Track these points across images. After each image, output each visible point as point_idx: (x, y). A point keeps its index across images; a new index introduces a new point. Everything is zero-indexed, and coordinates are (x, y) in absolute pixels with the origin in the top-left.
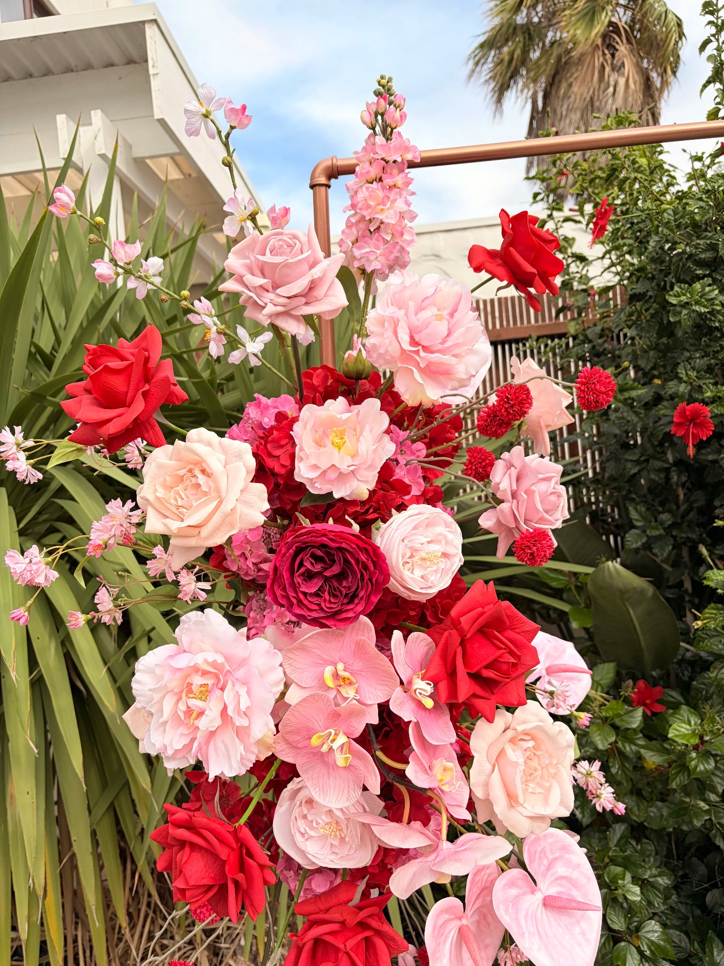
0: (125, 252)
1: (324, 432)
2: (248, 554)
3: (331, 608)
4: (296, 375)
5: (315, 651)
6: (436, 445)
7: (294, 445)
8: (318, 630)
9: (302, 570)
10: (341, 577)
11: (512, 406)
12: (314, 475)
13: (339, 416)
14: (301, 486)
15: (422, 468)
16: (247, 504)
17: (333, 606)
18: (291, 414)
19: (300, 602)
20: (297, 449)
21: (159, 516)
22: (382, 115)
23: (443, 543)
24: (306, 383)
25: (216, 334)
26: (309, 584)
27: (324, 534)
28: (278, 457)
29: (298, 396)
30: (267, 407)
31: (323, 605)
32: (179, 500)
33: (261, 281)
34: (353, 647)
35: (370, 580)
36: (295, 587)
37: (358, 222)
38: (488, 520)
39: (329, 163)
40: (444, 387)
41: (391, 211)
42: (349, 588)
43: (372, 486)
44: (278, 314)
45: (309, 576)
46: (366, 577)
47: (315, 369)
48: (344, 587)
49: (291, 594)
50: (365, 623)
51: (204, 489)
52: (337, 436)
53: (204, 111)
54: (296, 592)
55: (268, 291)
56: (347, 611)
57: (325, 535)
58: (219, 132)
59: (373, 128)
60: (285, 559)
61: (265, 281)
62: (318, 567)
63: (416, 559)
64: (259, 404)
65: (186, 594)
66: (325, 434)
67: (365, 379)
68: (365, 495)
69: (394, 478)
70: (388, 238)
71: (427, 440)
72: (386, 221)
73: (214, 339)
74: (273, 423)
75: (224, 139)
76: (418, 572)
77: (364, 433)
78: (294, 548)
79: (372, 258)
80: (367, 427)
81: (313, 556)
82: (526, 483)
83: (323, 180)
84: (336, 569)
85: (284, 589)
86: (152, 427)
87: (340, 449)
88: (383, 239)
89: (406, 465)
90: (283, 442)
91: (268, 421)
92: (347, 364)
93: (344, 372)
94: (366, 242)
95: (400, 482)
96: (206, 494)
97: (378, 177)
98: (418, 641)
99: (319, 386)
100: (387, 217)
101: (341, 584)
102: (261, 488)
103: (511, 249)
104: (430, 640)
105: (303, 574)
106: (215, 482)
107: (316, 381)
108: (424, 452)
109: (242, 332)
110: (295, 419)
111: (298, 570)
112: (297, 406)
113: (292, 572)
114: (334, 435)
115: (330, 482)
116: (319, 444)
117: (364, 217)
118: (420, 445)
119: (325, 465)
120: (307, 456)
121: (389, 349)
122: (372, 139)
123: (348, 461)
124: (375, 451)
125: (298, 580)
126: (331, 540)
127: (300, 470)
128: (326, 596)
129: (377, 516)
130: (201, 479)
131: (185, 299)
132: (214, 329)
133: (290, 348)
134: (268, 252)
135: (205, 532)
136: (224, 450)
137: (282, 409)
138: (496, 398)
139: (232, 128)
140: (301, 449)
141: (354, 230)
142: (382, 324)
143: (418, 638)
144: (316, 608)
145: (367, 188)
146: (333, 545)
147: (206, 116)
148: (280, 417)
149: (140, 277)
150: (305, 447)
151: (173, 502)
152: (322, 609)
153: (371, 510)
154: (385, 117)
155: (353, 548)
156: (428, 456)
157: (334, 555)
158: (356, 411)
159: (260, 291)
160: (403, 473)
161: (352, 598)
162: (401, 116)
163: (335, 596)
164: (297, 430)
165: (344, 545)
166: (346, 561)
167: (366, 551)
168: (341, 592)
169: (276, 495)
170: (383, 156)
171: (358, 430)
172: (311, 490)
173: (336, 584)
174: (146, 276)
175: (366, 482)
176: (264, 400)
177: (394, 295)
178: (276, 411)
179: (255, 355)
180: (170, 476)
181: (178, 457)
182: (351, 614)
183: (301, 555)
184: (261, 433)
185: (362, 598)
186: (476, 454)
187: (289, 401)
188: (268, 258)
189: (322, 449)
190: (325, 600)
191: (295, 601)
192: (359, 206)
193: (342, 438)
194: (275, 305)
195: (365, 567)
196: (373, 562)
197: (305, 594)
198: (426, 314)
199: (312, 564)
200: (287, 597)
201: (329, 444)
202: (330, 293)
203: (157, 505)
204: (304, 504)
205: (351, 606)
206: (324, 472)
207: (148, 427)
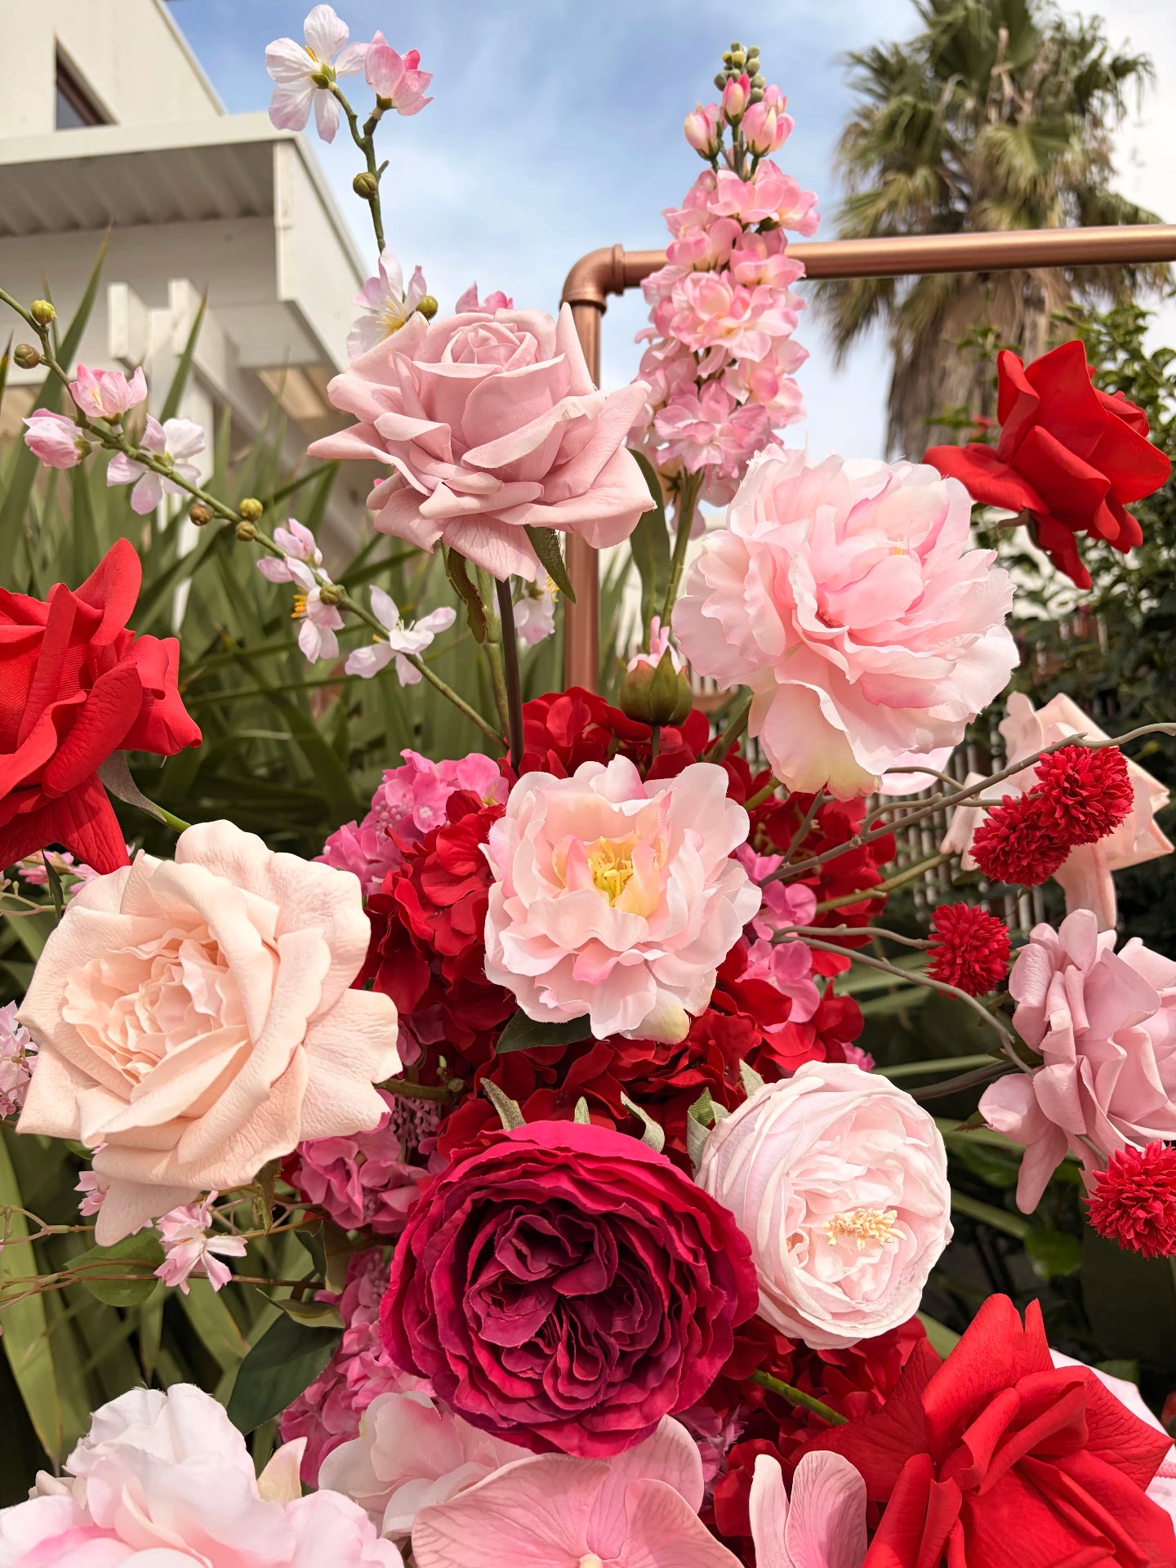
0: (104, 389)
1: (574, 848)
2: (352, 1164)
3: (573, 1400)
4: (506, 710)
5: (517, 1513)
6: (837, 894)
7: (489, 879)
8: (527, 1457)
9: (488, 1276)
10: (610, 1302)
11: (1083, 803)
12: (538, 965)
13: (616, 808)
14: (502, 998)
15: (814, 950)
16: (334, 1056)
17: (579, 1393)
18: (486, 799)
19: (477, 1377)
20: (494, 891)
21: (67, 1080)
22: (735, 122)
23: (899, 1179)
24: (530, 728)
25: (320, 605)
26: (509, 1315)
27: (562, 1163)
28: (445, 909)
29: (509, 759)
30: (429, 782)
31: (547, 1387)
32: (131, 1032)
33: (419, 427)
34: (632, 1505)
35: (700, 1315)
36: (464, 1328)
37: (669, 361)
38: (1008, 1107)
39: (607, 259)
40: (898, 742)
41: (752, 335)
42: (633, 1339)
43: (699, 1003)
44: (465, 521)
45: (509, 1291)
46: (689, 1309)
47: (551, 698)
48: (619, 1336)
49: (453, 1349)
50: (673, 1443)
51: (201, 1008)
52: (608, 860)
53: (317, 67)
54: (468, 1344)
55: (440, 459)
56: (623, 1408)
57: (565, 1168)
58: (353, 119)
59: (711, 157)
60: (437, 1238)
61: (432, 425)
62: (539, 1269)
63: (822, 1225)
64: (410, 773)
65: (175, 1270)
66: (576, 854)
67: (674, 724)
68: (680, 1030)
69: (745, 976)
70: (742, 397)
71: (816, 881)
72: (738, 353)
73: (314, 618)
74: (442, 821)
75: (362, 135)
76: (827, 1268)
77: (681, 853)
78: (468, 1205)
79: (702, 438)
80: (689, 835)
81: (528, 1234)
82: (1116, 1013)
83: (590, 293)
84: (593, 1281)
85: (431, 1331)
86: (94, 812)
87: (613, 896)
88: (730, 397)
89: (774, 943)
90: (461, 869)
91: (431, 815)
92: (633, 686)
93: (625, 704)
94: (687, 406)
95: (760, 985)
96: (206, 1022)
97: (721, 262)
98: (821, 1476)
99: (560, 737)
100: (741, 347)
101: (607, 1326)
102: (381, 1007)
103: (1039, 429)
104: (857, 1472)
105: (491, 1288)
106: (235, 984)
107: (554, 725)
108: (812, 910)
109: (382, 604)
110: (496, 813)
111: (474, 1280)
112: (506, 782)
113: (458, 1280)
114: (598, 856)
115: (583, 987)
116: (558, 878)
117: (684, 347)
118: (800, 893)
119: (570, 936)
120: (524, 912)
121: (755, 633)
122: (708, 182)
123: (638, 930)
124: (709, 906)
125: (476, 1306)
126: (582, 1184)
127: (500, 952)
128: (561, 1359)
129: (699, 1078)
130: (194, 973)
131: (250, 518)
132: (315, 592)
133: (495, 646)
134: (447, 355)
135: (194, 1141)
136: (280, 888)
137: (465, 786)
138: (1036, 781)
139: (383, 105)
140: (508, 893)
141: (660, 376)
142: (738, 569)
143: (820, 1467)
144: (526, 1391)
145: (696, 283)
146: (591, 1205)
147: (322, 82)
148: (460, 804)
149: (142, 459)
150: (517, 887)
151: (115, 1037)
152: (542, 1397)
153: (685, 1062)
154: (741, 127)
155: (651, 1220)
156: (819, 921)
157: (591, 1232)
158: (662, 793)
159: (417, 458)
160: (765, 963)
161: (640, 1368)
162: (780, 127)
163: (587, 1359)
164: (500, 842)
165: (623, 1209)
166: (627, 1252)
167: (690, 1225)
168: (606, 1349)
169: (437, 1007)
170: (737, 209)
171: (664, 846)
172: (527, 1010)
173: (590, 1320)
174: (158, 459)
175: (682, 992)
176: (423, 763)
177: (775, 491)
178: (452, 790)
179: (410, 658)
180: (112, 959)
181: (140, 903)
182: (632, 1422)
183: (488, 1229)
184: (408, 844)
185: (672, 1373)
186: (963, 926)
187: (485, 769)
188: (448, 368)
189: (565, 895)
190: (555, 1372)
191: (460, 1371)
192: (676, 321)
193: (620, 867)
194: (459, 494)
195: (686, 1276)
196: (710, 1258)
197: (495, 1351)
198: (866, 544)
199: (521, 1256)
200: (440, 1356)
201: (586, 882)
202: (607, 479)
203: (66, 1047)
204: (507, 1044)
205: (637, 1397)
206: (569, 960)
207: (83, 813)
